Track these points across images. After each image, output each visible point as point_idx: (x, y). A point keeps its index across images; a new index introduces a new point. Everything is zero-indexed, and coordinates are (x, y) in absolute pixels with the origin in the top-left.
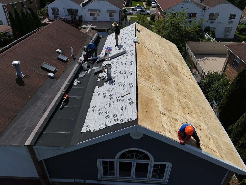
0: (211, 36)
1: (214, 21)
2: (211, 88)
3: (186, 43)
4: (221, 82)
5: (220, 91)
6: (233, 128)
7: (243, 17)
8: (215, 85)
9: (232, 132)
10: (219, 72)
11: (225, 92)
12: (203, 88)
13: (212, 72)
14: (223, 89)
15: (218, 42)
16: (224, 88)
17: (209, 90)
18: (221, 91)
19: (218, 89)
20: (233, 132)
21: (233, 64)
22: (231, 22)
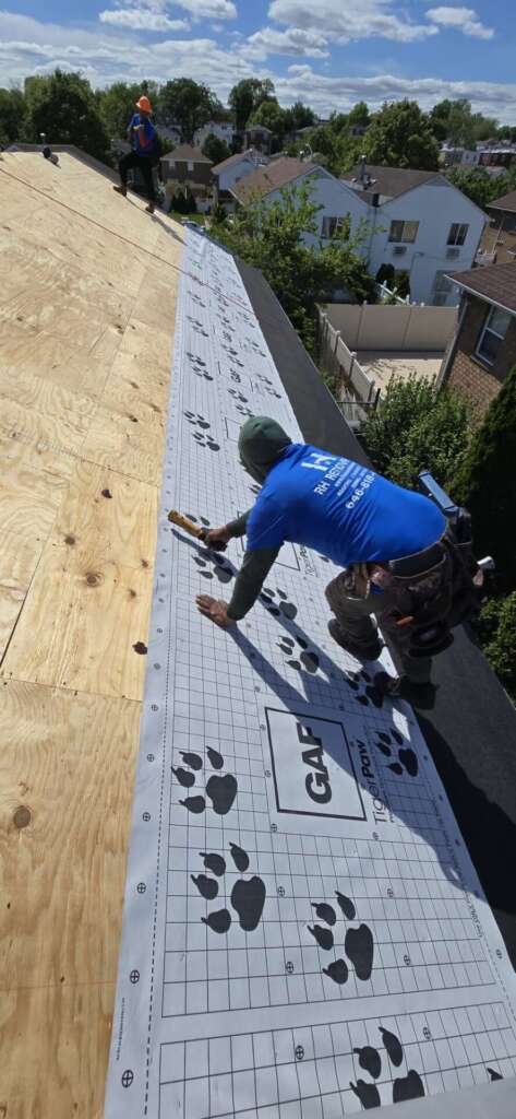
0: (396, 293)
1: (405, 248)
2: (402, 443)
3: (318, 306)
4: (440, 414)
5: (436, 453)
6: (502, 614)
7: (481, 253)
8: (417, 430)
9: (496, 630)
10: (430, 380)
11: (454, 456)
12: (371, 449)
13: (406, 381)
14: (447, 442)
15: (418, 304)
16: (449, 437)
17: (392, 454)
18: (439, 451)
19: (427, 445)
20: (499, 633)
21: (478, 349)
22: (452, 254)
